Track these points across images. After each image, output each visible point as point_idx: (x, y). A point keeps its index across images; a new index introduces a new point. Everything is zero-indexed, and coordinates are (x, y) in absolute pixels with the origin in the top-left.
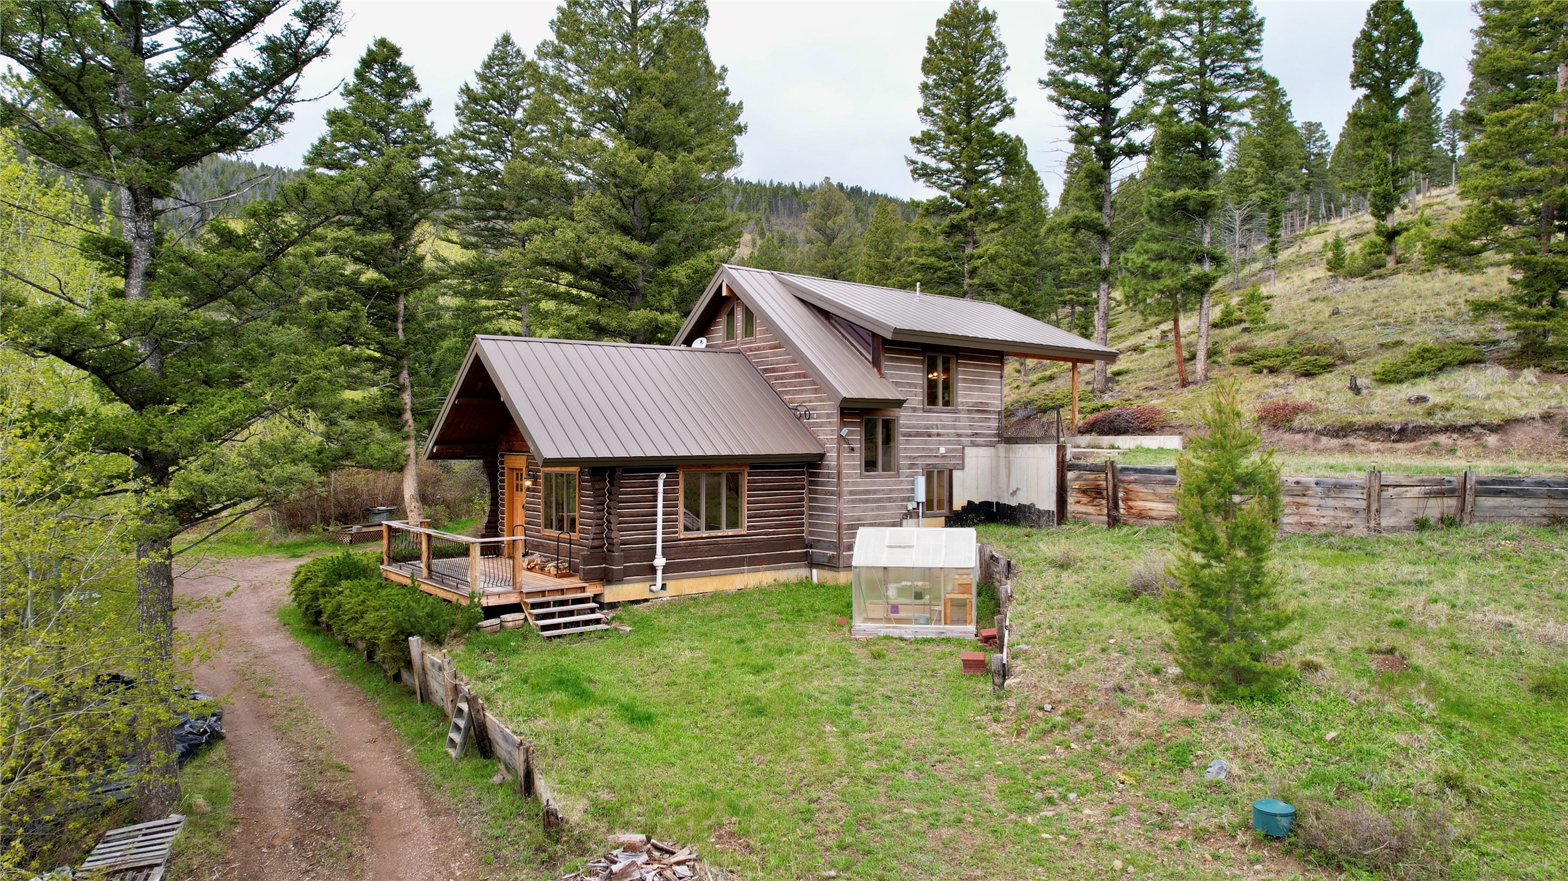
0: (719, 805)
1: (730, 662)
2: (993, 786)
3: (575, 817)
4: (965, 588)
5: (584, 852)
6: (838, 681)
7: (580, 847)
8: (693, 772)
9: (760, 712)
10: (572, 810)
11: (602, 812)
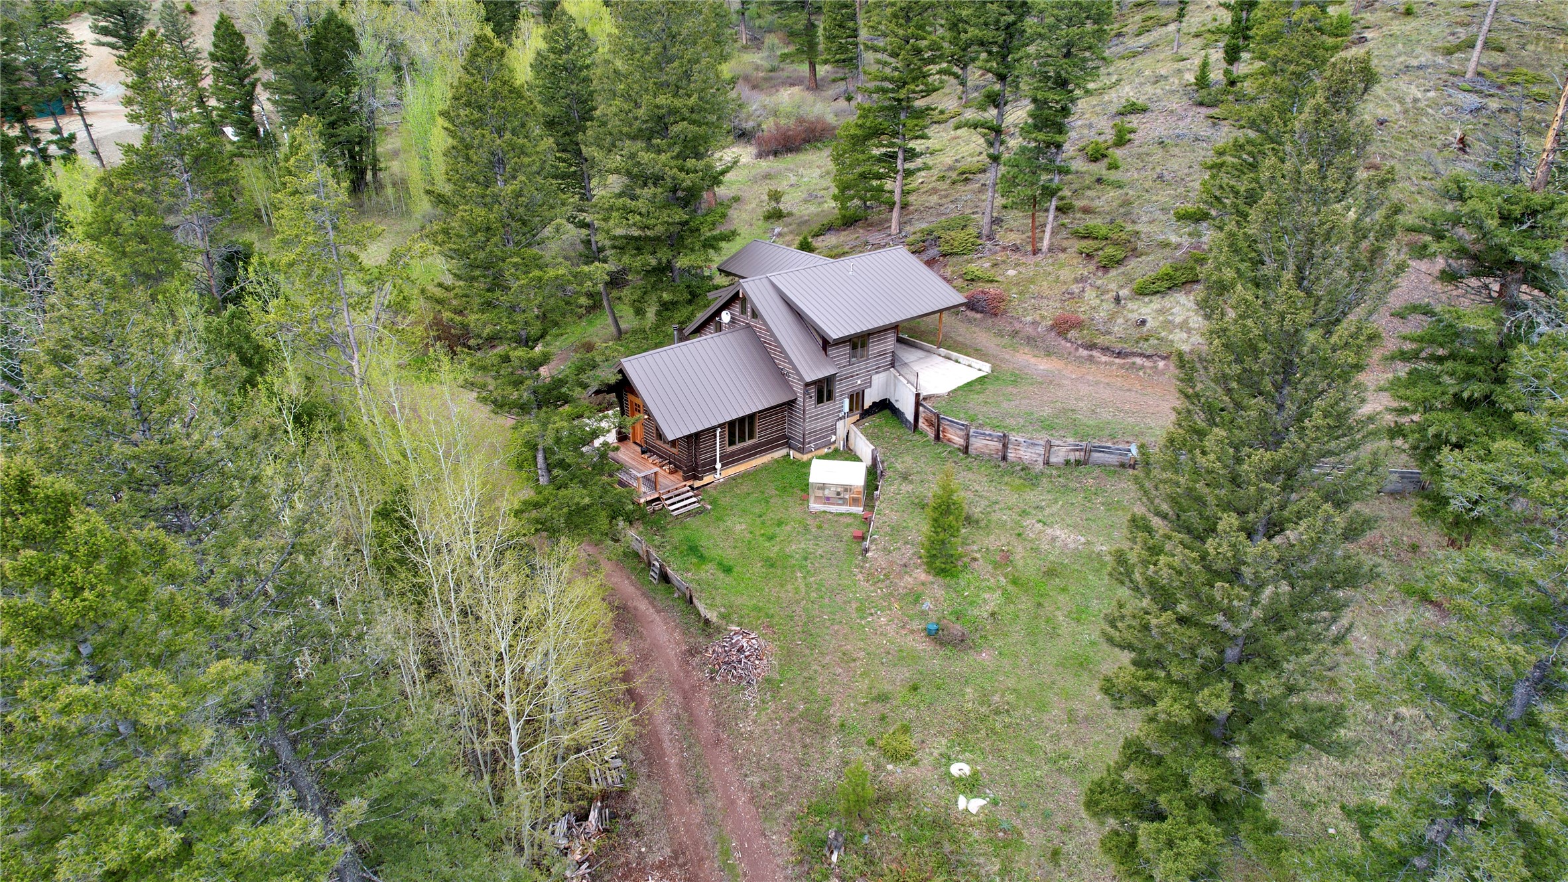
0: (762, 614)
1: (758, 534)
2: (854, 606)
3: (714, 619)
4: (859, 493)
5: (719, 632)
6: (803, 545)
7: (718, 630)
8: (751, 598)
9: (772, 566)
10: (712, 616)
11: (723, 617)
